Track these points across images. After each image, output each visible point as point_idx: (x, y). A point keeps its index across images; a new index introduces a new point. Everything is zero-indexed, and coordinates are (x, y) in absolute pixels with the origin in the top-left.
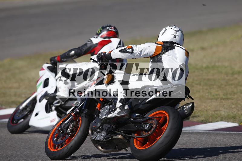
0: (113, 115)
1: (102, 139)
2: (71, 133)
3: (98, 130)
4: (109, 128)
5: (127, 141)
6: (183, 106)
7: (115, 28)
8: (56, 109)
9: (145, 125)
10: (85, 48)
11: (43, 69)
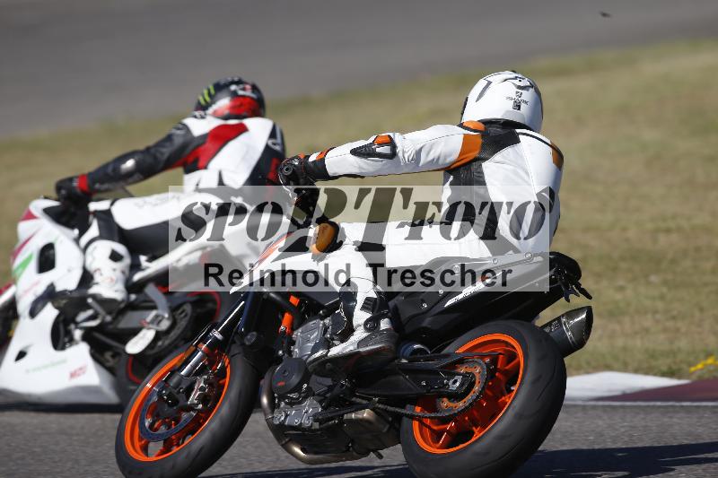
0: (344, 349)
1: (307, 422)
2: (200, 406)
3: (294, 396)
4: (330, 388)
5: (388, 426)
6: (559, 319)
7: (254, 88)
8: (85, 338)
9: (449, 380)
10: (166, 151)
11: (30, 216)
